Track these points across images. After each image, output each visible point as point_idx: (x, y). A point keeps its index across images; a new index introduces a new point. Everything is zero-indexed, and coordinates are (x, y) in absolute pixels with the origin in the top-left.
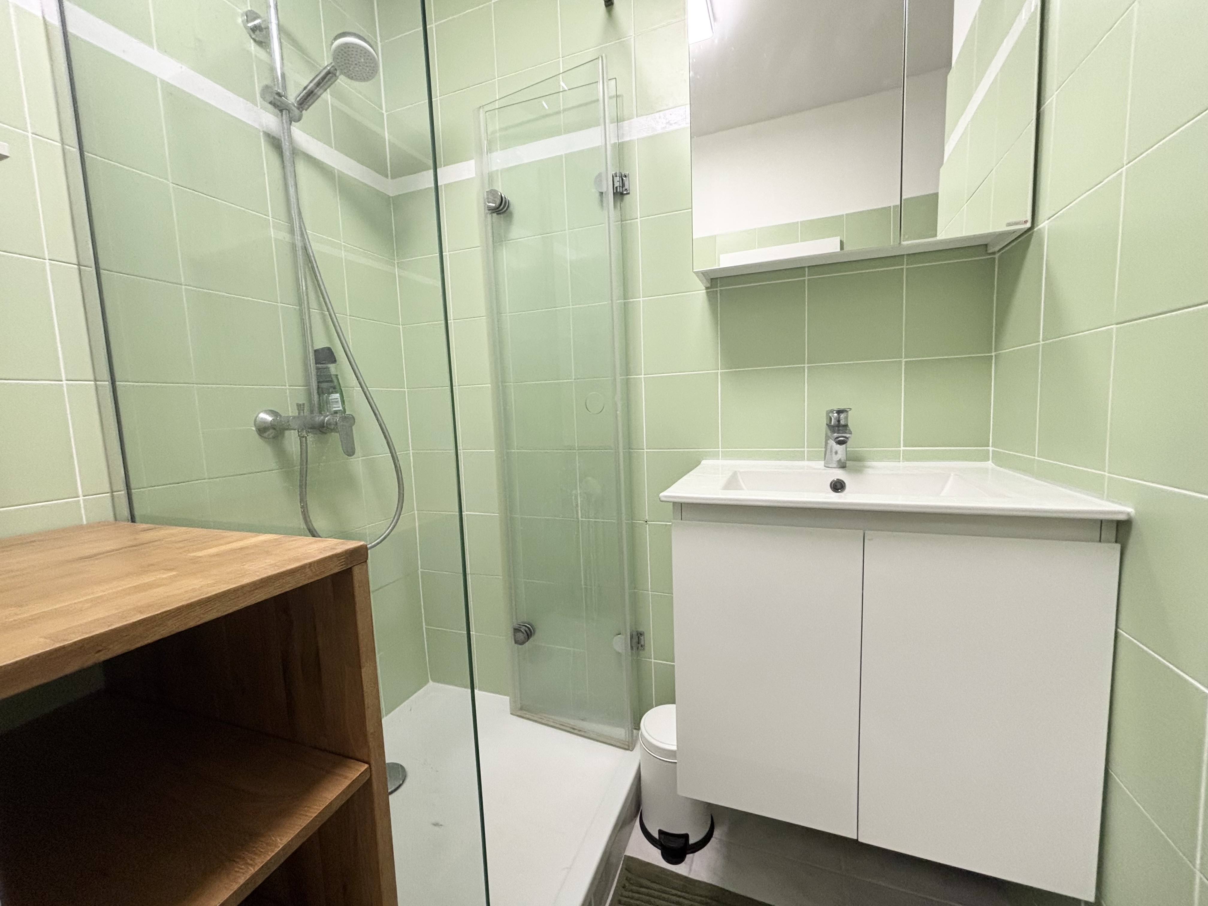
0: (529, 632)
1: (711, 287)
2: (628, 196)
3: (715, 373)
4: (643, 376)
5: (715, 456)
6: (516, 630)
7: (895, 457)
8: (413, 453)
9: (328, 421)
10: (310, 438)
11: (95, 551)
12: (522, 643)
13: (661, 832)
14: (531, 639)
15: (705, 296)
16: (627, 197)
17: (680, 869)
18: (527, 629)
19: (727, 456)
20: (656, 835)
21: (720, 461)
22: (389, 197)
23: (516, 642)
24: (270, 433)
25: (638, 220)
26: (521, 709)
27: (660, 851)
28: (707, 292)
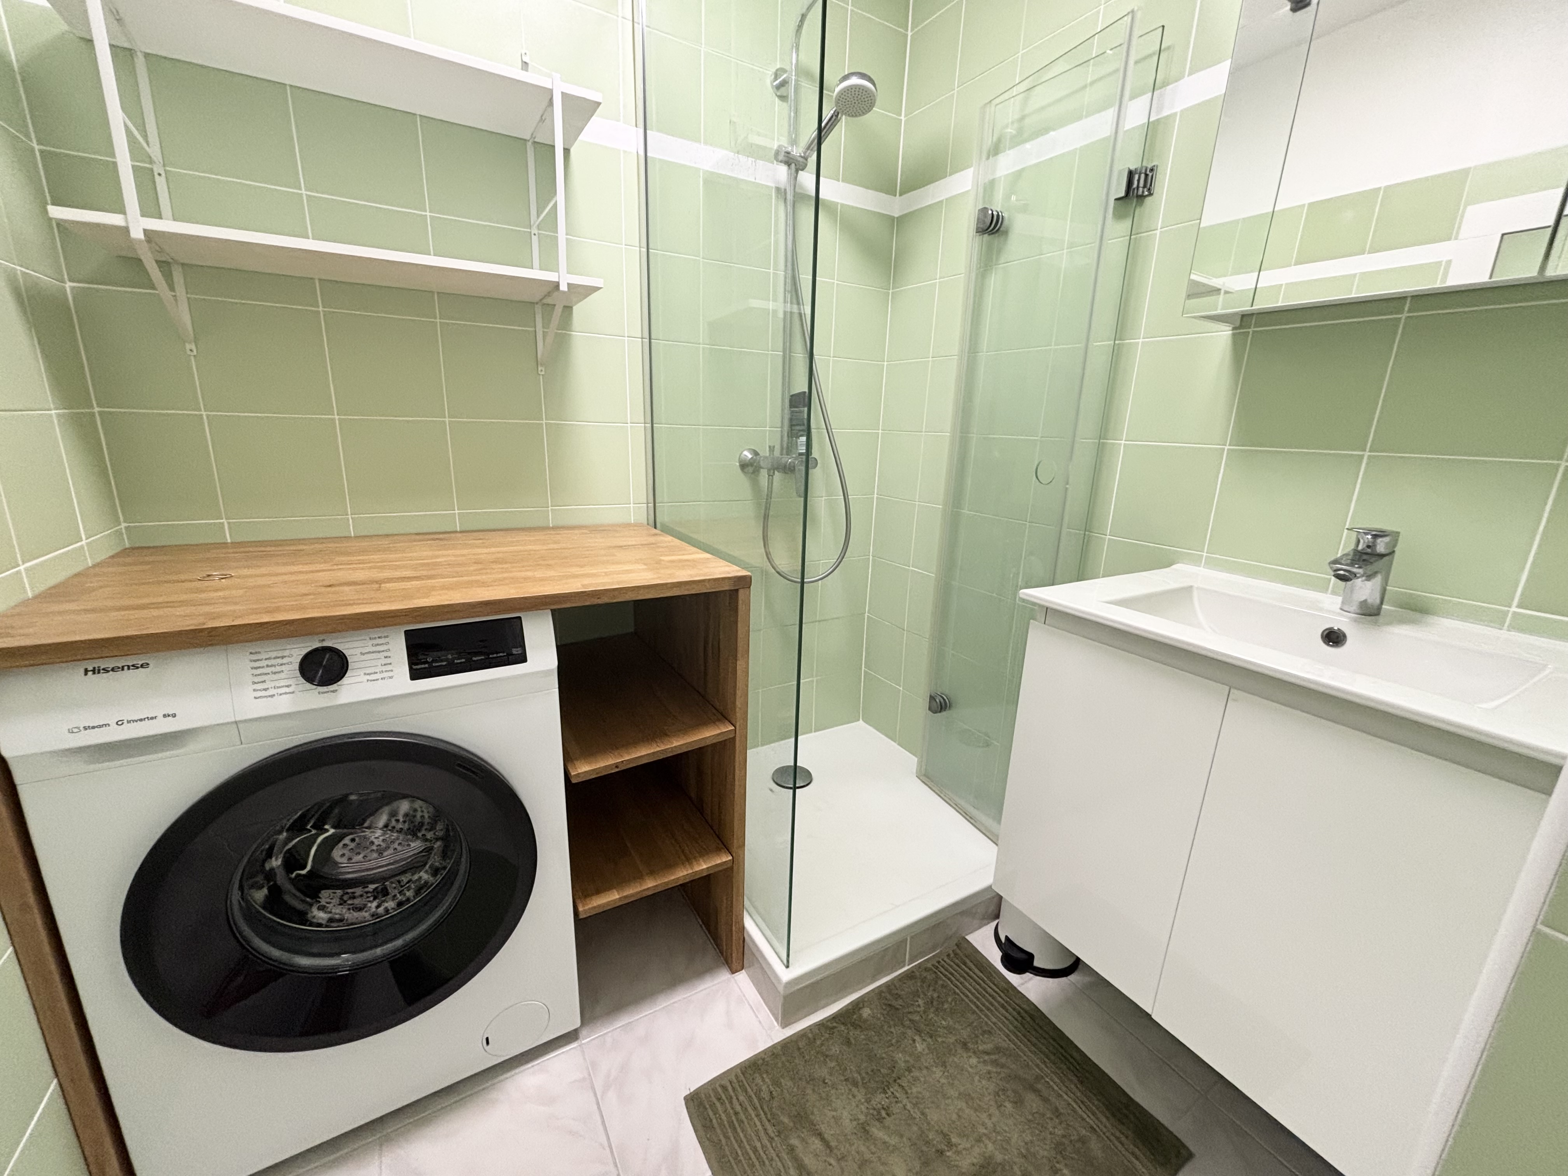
0: (943, 705)
1: (1241, 327)
2: (1150, 198)
3: (1220, 449)
4: (1123, 442)
5: (1196, 561)
6: (932, 698)
7: (1497, 621)
8: (877, 498)
9: (790, 463)
10: (777, 476)
11: (625, 543)
12: (935, 712)
13: (1007, 938)
14: (944, 713)
15: (1229, 342)
16: (1148, 200)
17: (1013, 978)
18: (942, 700)
19: (1212, 564)
20: (1003, 940)
21: (1201, 568)
22: (894, 217)
23: (930, 709)
24: (750, 469)
25: (1158, 232)
26: (925, 775)
27: (1001, 954)
28: (1234, 335)
